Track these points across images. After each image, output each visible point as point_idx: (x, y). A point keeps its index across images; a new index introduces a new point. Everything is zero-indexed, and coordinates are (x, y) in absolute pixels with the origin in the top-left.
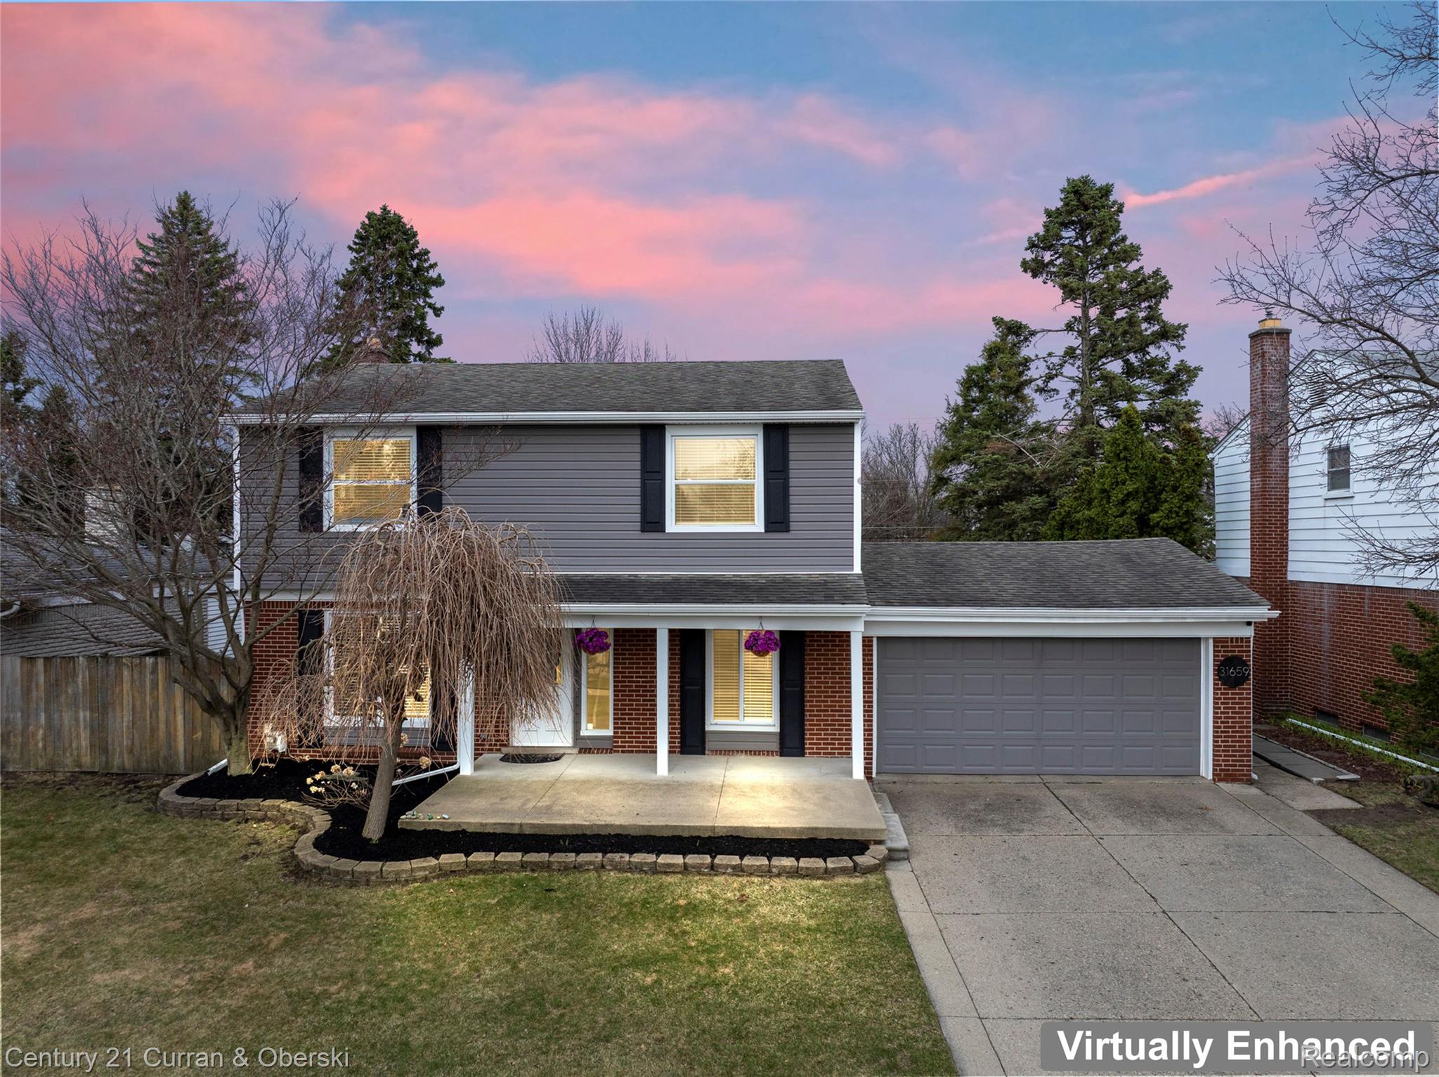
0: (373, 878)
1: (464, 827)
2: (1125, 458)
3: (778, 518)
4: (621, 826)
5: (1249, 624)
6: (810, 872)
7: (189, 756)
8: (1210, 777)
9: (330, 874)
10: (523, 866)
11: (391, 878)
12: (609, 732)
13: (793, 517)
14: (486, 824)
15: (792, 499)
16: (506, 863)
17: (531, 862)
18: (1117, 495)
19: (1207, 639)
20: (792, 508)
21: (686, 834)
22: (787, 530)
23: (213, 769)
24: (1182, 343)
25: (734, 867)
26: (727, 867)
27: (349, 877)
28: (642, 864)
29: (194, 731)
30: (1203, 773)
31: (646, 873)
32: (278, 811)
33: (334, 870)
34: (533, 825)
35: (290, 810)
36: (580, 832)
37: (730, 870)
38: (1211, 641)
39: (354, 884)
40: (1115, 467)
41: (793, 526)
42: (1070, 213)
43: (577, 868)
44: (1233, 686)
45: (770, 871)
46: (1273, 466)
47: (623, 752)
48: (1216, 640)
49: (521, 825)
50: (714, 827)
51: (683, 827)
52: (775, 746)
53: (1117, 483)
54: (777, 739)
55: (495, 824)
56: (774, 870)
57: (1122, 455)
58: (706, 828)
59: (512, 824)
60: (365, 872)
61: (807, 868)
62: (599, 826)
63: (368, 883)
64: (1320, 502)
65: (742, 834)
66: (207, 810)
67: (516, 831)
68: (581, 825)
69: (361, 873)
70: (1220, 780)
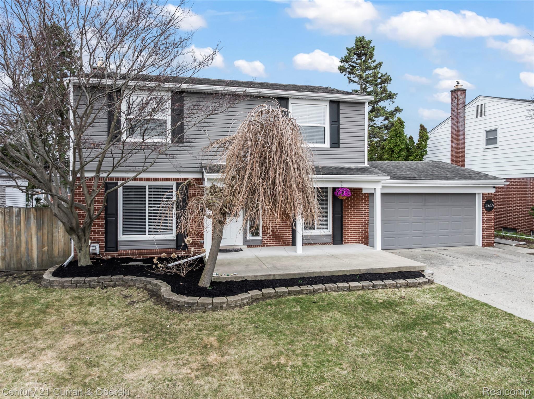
0: (224, 305)
1: (246, 278)
2: (399, 136)
3: (335, 143)
4: (320, 272)
5: (494, 187)
6: (413, 285)
7: (40, 260)
8: (481, 245)
9: (198, 306)
10: (290, 293)
11: (233, 304)
12: (260, 237)
13: (341, 141)
14: (257, 276)
15: (341, 134)
16: (282, 292)
17: (293, 291)
18: (397, 150)
19: (479, 193)
20: (341, 138)
21: (348, 274)
22: (339, 147)
23: (65, 264)
24: (394, 100)
25: (382, 285)
26: (380, 285)
27: (211, 306)
28: (344, 287)
29: (43, 246)
30: (477, 243)
31: (346, 291)
32: (123, 281)
33: (201, 303)
34: (280, 275)
35: (132, 280)
36: (302, 276)
37: (381, 287)
38: (481, 194)
39: (214, 309)
40: (395, 140)
41: (341, 145)
42: (358, 49)
43: (315, 292)
44: (489, 211)
45: (396, 286)
46: (460, 138)
47: (267, 246)
48: (483, 193)
49: (274, 275)
50: (360, 270)
51: (347, 271)
52: (330, 241)
53: (396, 146)
54: (331, 238)
55: (261, 276)
56: (398, 285)
57: (398, 135)
58: (357, 270)
59: (270, 275)
60: (221, 303)
61: (412, 283)
62: (310, 273)
63: (222, 308)
64: (482, 150)
65: (371, 272)
66: (80, 283)
67: (272, 278)
68: (302, 273)
69: (218, 303)
70: (485, 246)
